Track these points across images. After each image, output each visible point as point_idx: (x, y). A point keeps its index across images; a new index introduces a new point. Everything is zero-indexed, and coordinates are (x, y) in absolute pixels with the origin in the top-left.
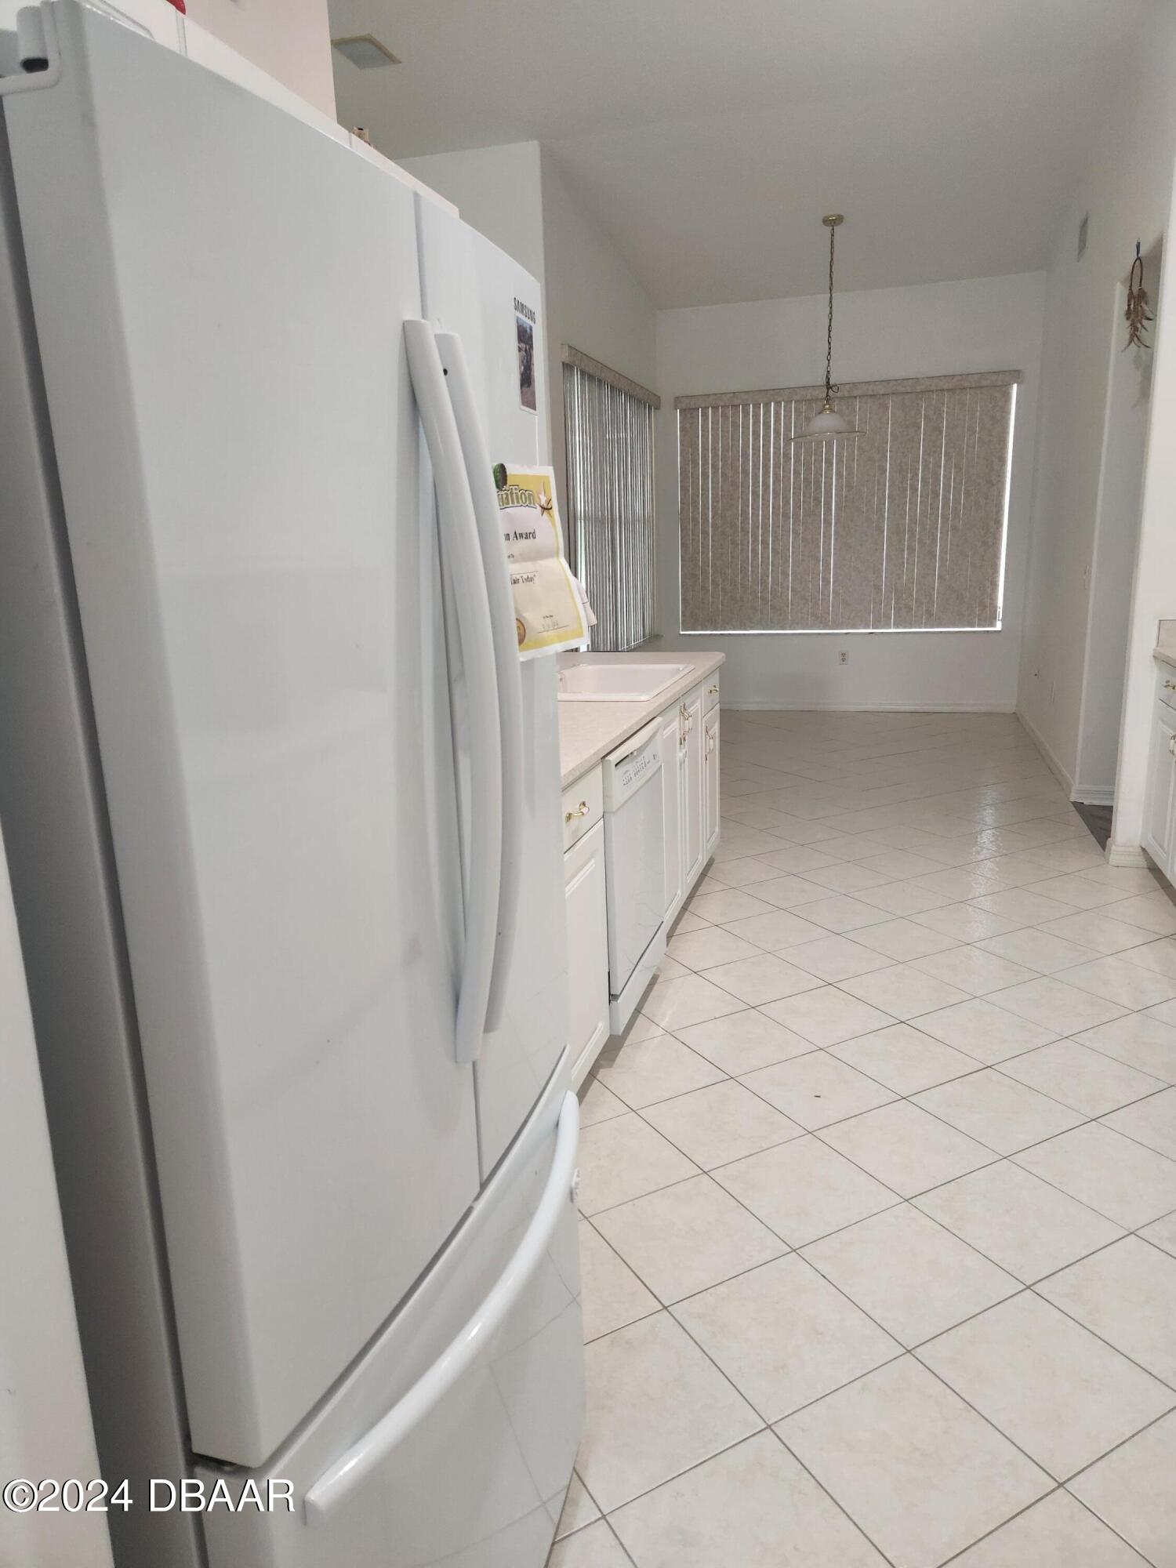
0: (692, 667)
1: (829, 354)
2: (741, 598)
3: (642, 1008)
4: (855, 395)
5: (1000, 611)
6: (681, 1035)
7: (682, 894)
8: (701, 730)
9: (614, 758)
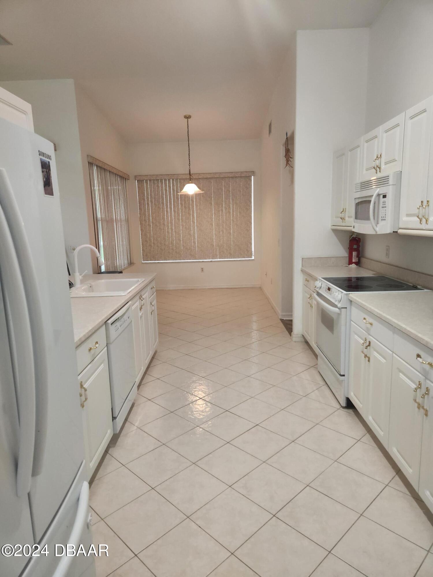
0: (144, 279)
1: (190, 163)
2: (164, 249)
3: (128, 419)
4: (200, 178)
5: (253, 252)
6: (142, 428)
7: (143, 369)
8: (149, 304)
9: (110, 322)
